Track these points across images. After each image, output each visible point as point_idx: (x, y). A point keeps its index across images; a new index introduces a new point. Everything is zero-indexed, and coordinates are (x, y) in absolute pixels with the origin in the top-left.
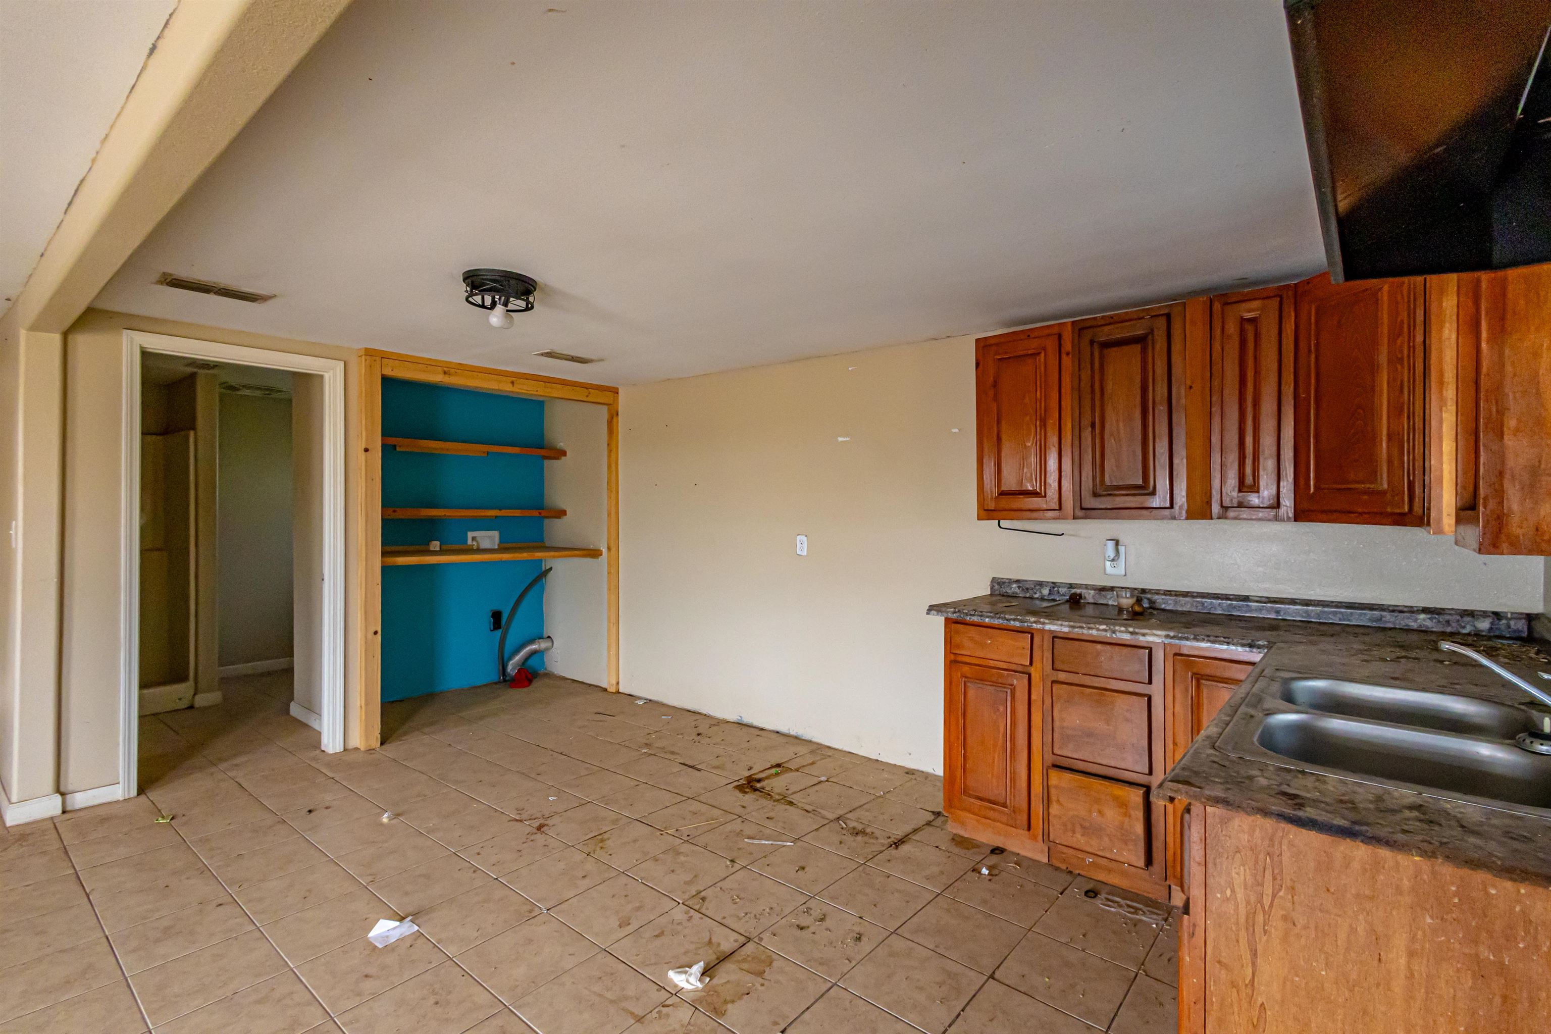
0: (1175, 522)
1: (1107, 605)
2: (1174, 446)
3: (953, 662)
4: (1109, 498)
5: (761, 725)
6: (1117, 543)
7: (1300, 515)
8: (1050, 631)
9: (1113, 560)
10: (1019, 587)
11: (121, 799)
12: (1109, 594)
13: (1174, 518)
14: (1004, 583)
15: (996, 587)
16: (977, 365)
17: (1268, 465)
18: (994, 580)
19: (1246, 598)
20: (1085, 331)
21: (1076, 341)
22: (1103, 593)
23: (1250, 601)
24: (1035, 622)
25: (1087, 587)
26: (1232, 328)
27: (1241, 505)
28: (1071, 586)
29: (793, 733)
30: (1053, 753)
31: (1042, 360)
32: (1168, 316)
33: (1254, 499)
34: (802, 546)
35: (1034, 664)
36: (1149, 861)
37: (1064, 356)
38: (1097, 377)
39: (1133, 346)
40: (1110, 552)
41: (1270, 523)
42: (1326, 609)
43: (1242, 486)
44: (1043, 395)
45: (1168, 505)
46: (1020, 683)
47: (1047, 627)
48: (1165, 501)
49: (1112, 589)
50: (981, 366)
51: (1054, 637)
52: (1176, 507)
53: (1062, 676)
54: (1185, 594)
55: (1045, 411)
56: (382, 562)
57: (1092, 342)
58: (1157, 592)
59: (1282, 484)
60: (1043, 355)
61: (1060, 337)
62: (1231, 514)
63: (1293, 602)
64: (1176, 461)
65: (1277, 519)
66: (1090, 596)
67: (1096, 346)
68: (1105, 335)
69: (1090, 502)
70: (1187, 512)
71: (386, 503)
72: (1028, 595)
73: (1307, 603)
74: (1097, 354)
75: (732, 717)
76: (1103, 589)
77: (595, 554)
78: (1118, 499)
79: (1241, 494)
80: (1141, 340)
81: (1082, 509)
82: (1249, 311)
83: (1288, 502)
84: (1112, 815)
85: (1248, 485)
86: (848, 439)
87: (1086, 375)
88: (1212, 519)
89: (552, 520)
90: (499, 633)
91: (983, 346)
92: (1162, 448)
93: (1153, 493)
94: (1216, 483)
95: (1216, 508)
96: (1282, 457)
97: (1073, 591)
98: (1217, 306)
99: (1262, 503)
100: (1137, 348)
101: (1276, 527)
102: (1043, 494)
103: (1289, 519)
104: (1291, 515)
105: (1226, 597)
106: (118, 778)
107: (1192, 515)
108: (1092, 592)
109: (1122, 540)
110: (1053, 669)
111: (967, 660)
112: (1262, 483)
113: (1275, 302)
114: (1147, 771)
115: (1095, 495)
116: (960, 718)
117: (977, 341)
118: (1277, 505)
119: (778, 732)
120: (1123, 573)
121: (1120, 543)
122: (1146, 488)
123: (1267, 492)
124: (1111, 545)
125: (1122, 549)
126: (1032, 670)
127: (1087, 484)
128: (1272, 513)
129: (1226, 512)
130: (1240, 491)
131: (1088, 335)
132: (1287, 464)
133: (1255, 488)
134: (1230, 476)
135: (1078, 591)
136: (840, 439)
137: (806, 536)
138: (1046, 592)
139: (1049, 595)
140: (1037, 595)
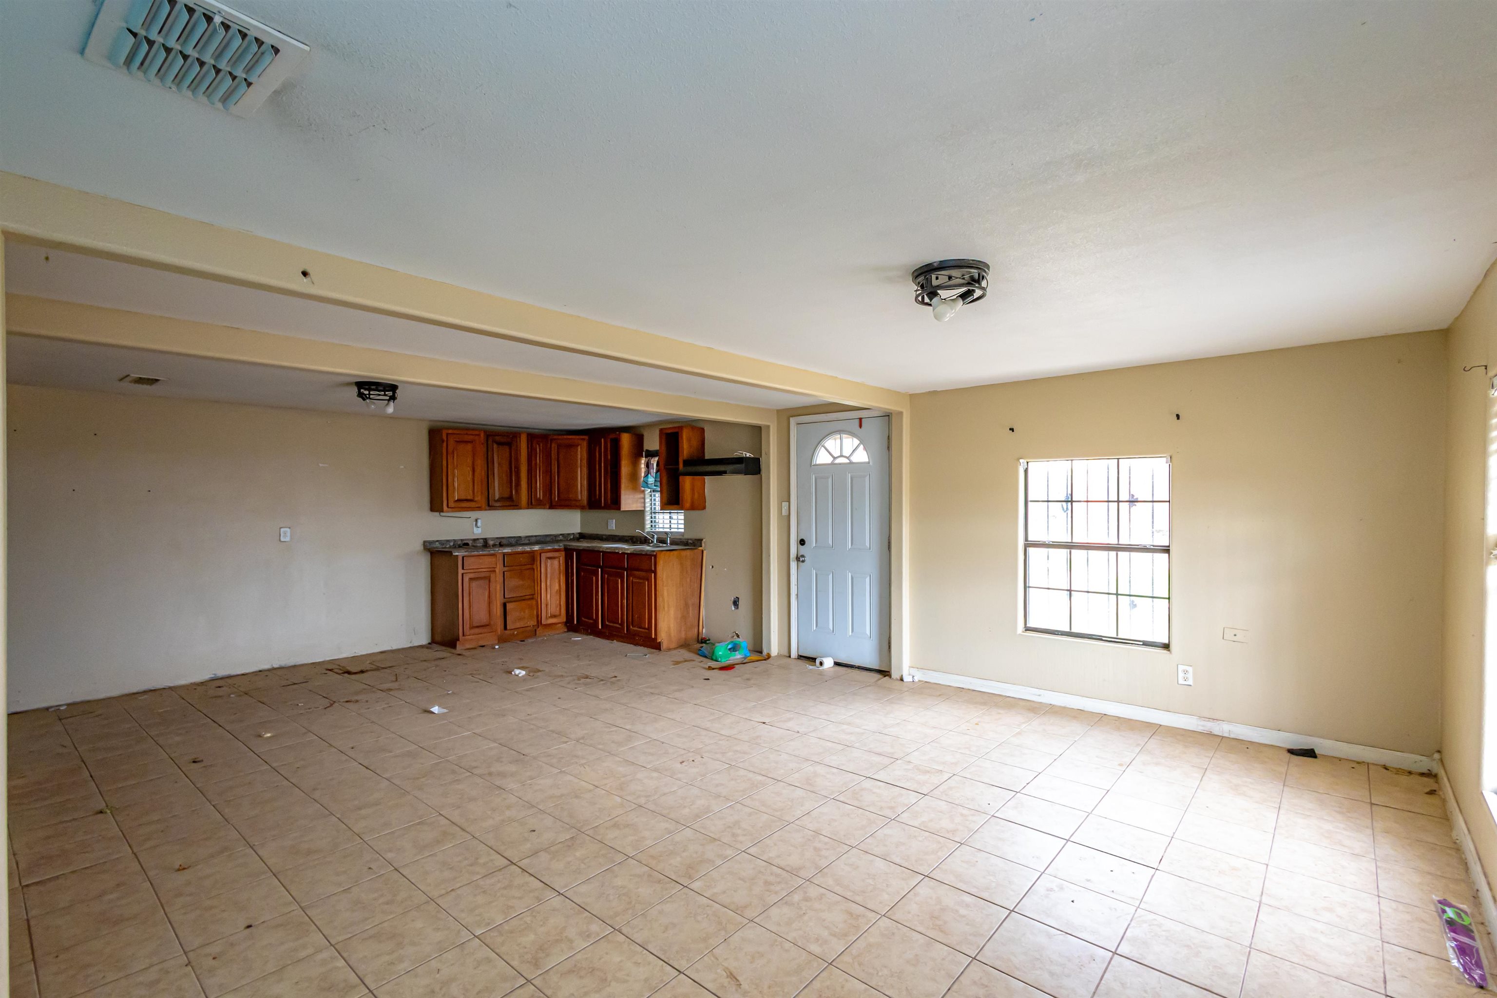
2: (519, 484)
3: (464, 572)
4: (499, 502)
8: (503, 552)
10: (439, 544)
12: (478, 541)
14: (432, 542)
15: (428, 544)
18: (425, 542)
20: (490, 437)
21: (486, 439)
25: (468, 540)
28: (462, 540)
30: (505, 598)
31: (474, 445)
32: (516, 437)
34: (286, 535)
35: (497, 567)
38: (495, 455)
46: (492, 575)
48: (517, 503)
49: (478, 539)
51: (504, 555)
52: (520, 505)
53: (507, 569)
55: (475, 466)
57: (493, 441)
60: (474, 443)
61: (479, 436)
64: (520, 489)
66: (470, 543)
68: (498, 439)
69: (492, 503)
72: (444, 546)
74: (495, 446)
76: (475, 540)
78: (502, 502)
81: (489, 506)
87: (491, 454)
91: (447, 433)
92: (515, 484)
93: (513, 500)
97: (463, 542)
100: (507, 447)
102: (475, 500)
104: (548, 507)
108: (471, 541)
110: (504, 566)
111: (470, 571)
115: (494, 501)
116: (468, 596)
122: (511, 498)
126: (496, 569)
127: (492, 496)
131: (492, 438)
135: (466, 542)
136: (321, 465)
137: (290, 528)
138: (452, 544)
139: (454, 545)
140: (448, 546)
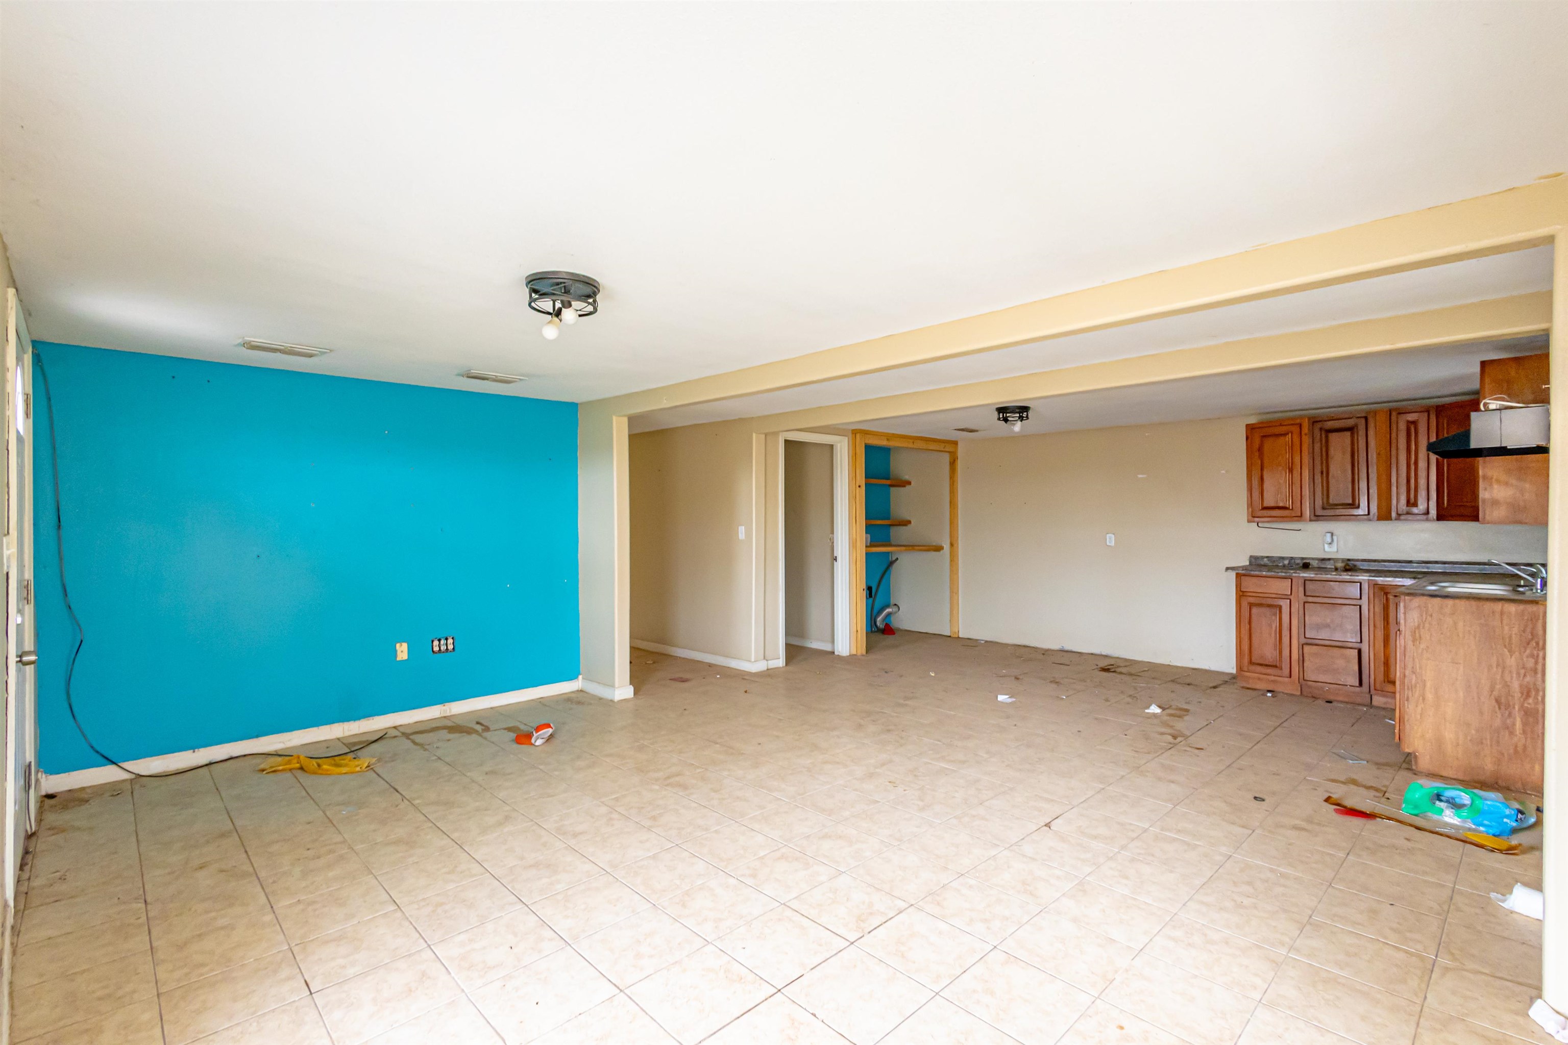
0: (1370, 522)
1: (1326, 568)
2: (1370, 484)
3: (1241, 594)
4: (1332, 510)
5: (1079, 651)
6: (1332, 534)
7: (1440, 517)
8: (1303, 577)
9: (1330, 544)
10: (1268, 560)
11: (781, 666)
12: (1328, 562)
13: (1370, 520)
14: (1258, 558)
15: (1253, 560)
16: (1247, 438)
17: (1422, 494)
18: (1251, 557)
19: (1410, 562)
20: (1317, 424)
21: (1311, 428)
22: (1323, 562)
23: (1413, 563)
24: (1294, 573)
25: (1313, 559)
26: (1403, 426)
27: (1408, 513)
28: (1303, 559)
29: (1104, 653)
30: (1305, 637)
31: (1290, 437)
32: (1366, 418)
33: (1415, 510)
34: (1111, 540)
35: (1293, 594)
36: (1361, 684)
37: (1303, 437)
38: (1324, 449)
39: (1345, 432)
40: (1328, 539)
41: (1423, 523)
42: (1455, 566)
43: (1408, 503)
44: (1290, 456)
45: (1367, 513)
46: (1285, 604)
47: (1301, 575)
48: (1365, 511)
49: (1329, 559)
50: (1249, 439)
51: (1305, 580)
52: (1371, 514)
53: (1310, 599)
54: (1375, 561)
55: (1292, 464)
56: (866, 551)
57: (1321, 429)
58: (1358, 560)
59: (1430, 503)
60: (1290, 434)
61: (1300, 425)
62: (1402, 517)
63: (1436, 562)
64: (1371, 491)
65: (1427, 520)
66: (1315, 564)
67: (1323, 433)
68: (1330, 425)
69: (1319, 512)
70: (1378, 517)
71: (868, 517)
72: (1275, 564)
73: (1445, 563)
74: (1323, 436)
75: (1055, 646)
76: (1323, 560)
77: (939, 549)
78: (1338, 511)
79: (1408, 508)
80: (1351, 429)
81: (1315, 516)
82: (1411, 417)
83: (1433, 512)
84: (1340, 663)
85: (1411, 503)
86: (1145, 476)
87: (1317, 446)
88: (1391, 520)
89: (899, 527)
90: (871, 600)
91: (1250, 428)
92: (1363, 485)
93: (1358, 507)
94: (1394, 502)
95: (1394, 515)
96: (1430, 489)
97: (1305, 561)
98: (1394, 414)
99: (1419, 512)
100: (1348, 434)
101: (1428, 525)
102: (1291, 508)
103: (1434, 520)
104: (1435, 517)
105: (1399, 562)
106: (779, 656)
107: (1380, 518)
108: (1317, 561)
109: (1335, 532)
110: (1305, 595)
111: (1250, 594)
112: (1419, 503)
113: (1426, 414)
114: (1359, 641)
115: (1324, 508)
116: (1247, 625)
117: (1247, 426)
118: (1427, 513)
119: (1092, 654)
120: (1336, 550)
121: (1334, 534)
122: (1354, 505)
123: (1422, 506)
124: (1329, 535)
125: (1335, 538)
126: (1292, 597)
127: (1319, 502)
128: (1424, 517)
129: (1400, 516)
130: (1407, 506)
131: (1319, 425)
132: (1433, 493)
133: (1415, 504)
134: (1401, 499)
135: (1308, 561)
136: (1140, 476)
137: (1114, 534)
138: (1286, 562)
139: (1289, 564)
140: (1281, 564)
